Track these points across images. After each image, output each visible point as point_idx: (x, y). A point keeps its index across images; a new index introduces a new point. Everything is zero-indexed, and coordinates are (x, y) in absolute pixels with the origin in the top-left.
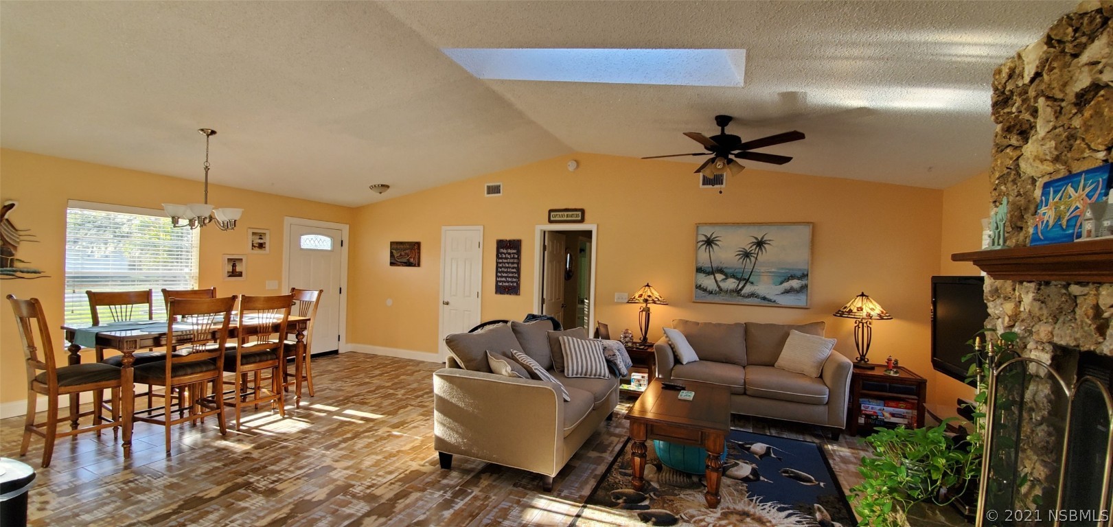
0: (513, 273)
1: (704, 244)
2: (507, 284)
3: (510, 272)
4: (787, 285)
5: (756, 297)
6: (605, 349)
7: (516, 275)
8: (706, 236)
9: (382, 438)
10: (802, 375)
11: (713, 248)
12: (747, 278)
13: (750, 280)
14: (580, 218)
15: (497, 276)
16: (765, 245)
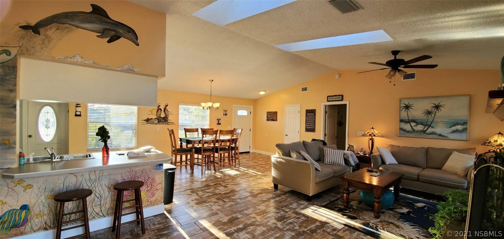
0: (312, 123)
1: (404, 108)
2: (310, 128)
3: (311, 123)
4: (454, 128)
5: (435, 134)
6: (344, 154)
7: (314, 124)
8: (405, 104)
9: (258, 178)
10: (456, 174)
11: (409, 110)
12: (430, 124)
13: (431, 125)
14: (341, 99)
15: (306, 125)
16: (441, 108)
